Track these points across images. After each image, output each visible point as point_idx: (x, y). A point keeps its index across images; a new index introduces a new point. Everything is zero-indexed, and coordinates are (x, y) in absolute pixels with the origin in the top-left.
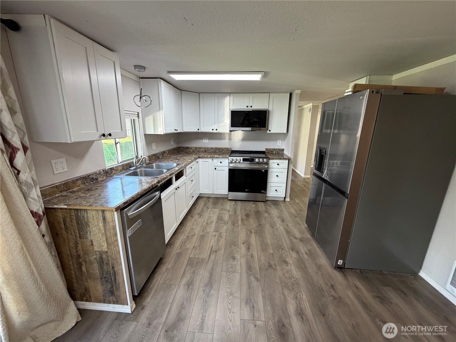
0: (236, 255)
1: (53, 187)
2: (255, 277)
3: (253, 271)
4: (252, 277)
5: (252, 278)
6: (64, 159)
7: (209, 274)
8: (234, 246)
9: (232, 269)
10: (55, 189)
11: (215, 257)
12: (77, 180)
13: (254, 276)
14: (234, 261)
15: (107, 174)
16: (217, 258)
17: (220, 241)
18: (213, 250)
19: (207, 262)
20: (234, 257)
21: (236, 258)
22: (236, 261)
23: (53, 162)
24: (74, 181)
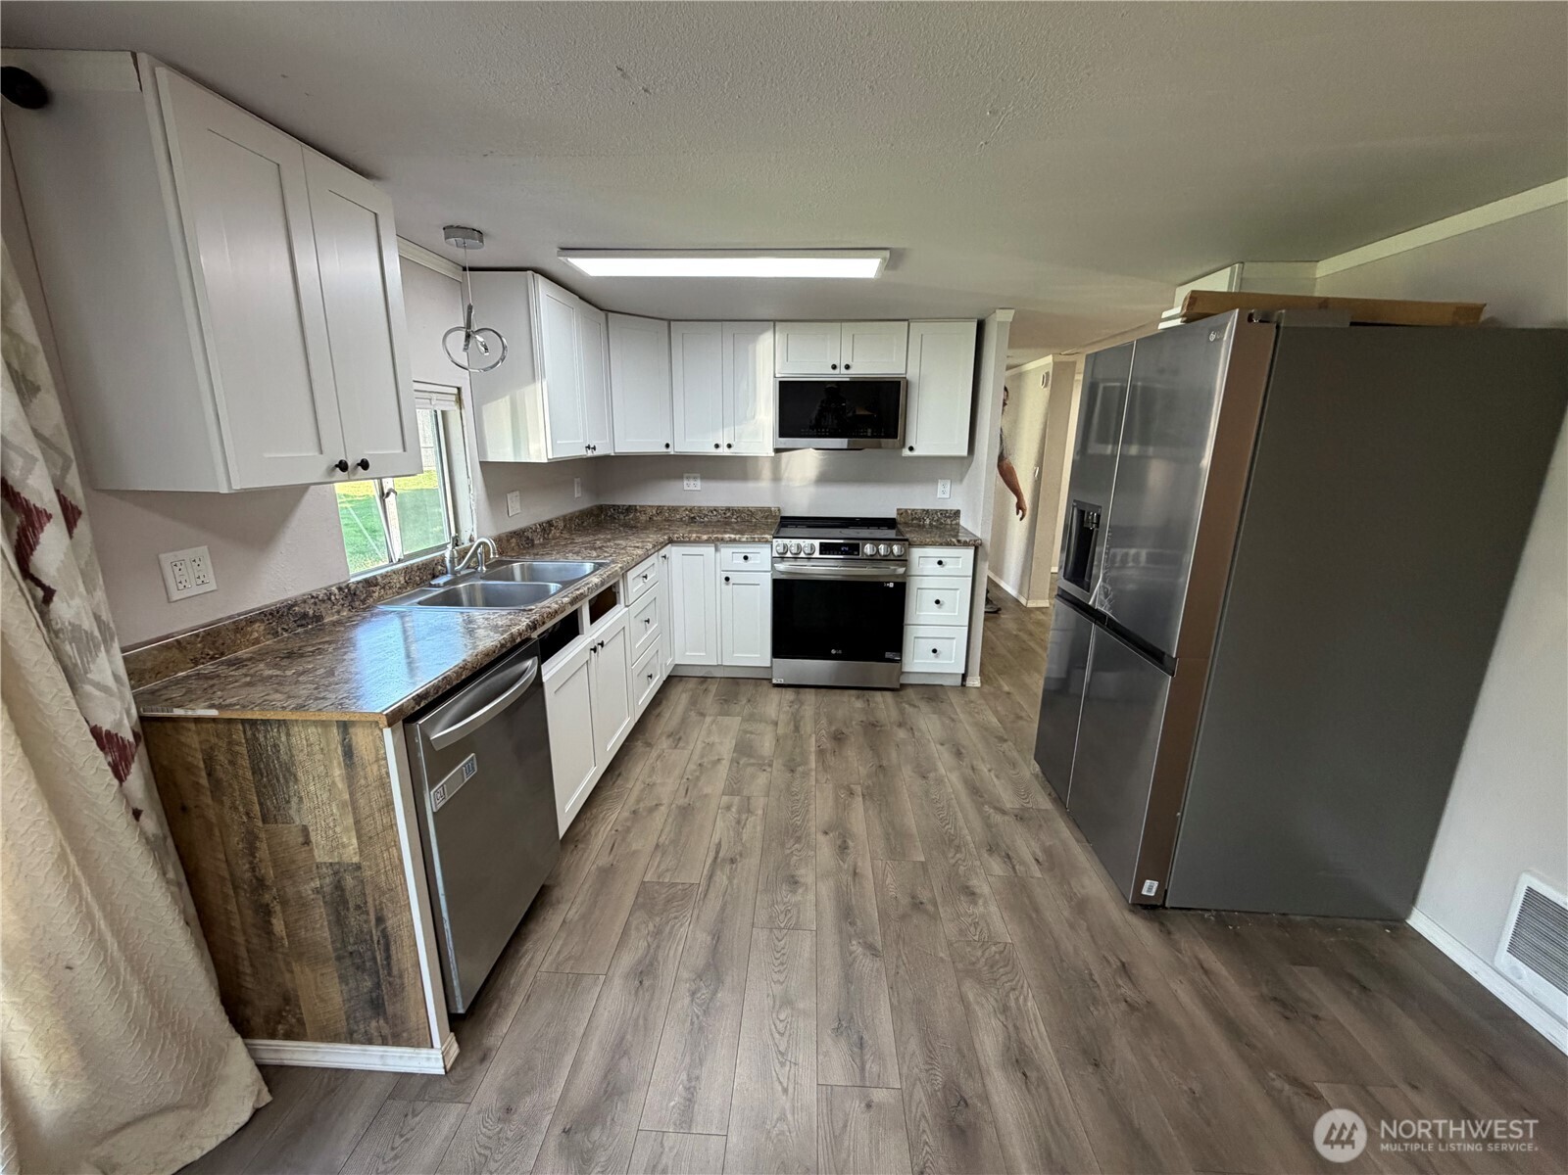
0: (802, 871)
1: (167, 647)
2: (865, 943)
3: (859, 923)
4: (854, 942)
5: (856, 948)
6: (204, 549)
7: (709, 938)
8: (792, 841)
9: (789, 916)
10: (176, 654)
11: (730, 879)
12: (251, 621)
13: (861, 941)
14: (794, 892)
15: (353, 601)
16: (735, 881)
17: (745, 824)
18: (721, 855)
19: (702, 896)
20: (793, 877)
21: (802, 880)
22: (800, 891)
23: (166, 559)
24: (240, 626)
